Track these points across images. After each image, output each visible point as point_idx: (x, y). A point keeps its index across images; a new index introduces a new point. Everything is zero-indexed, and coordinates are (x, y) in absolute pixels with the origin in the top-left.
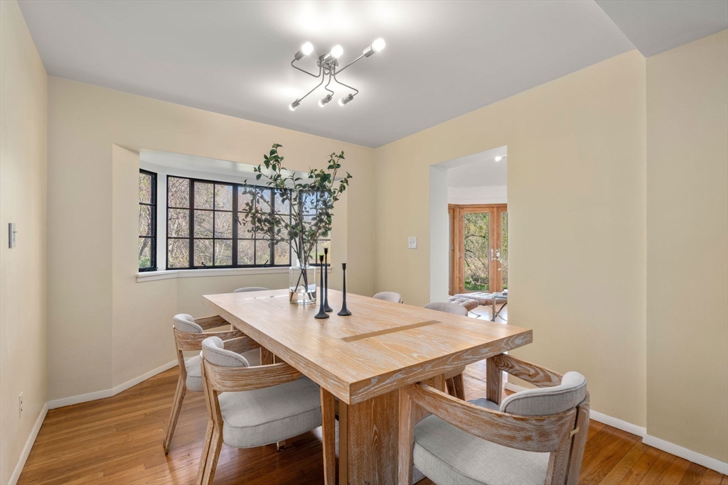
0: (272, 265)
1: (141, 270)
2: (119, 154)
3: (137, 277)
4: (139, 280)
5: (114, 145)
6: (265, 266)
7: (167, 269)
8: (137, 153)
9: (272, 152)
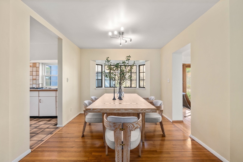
0: (131, 87)
1: (96, 87)
2: (92, 62)
3: (95, 89)
4: (96, 89)
5: (91, 61)
6: (128, 87)
7: (105, 87)
8: (95, 61)
9: (107, 59)
